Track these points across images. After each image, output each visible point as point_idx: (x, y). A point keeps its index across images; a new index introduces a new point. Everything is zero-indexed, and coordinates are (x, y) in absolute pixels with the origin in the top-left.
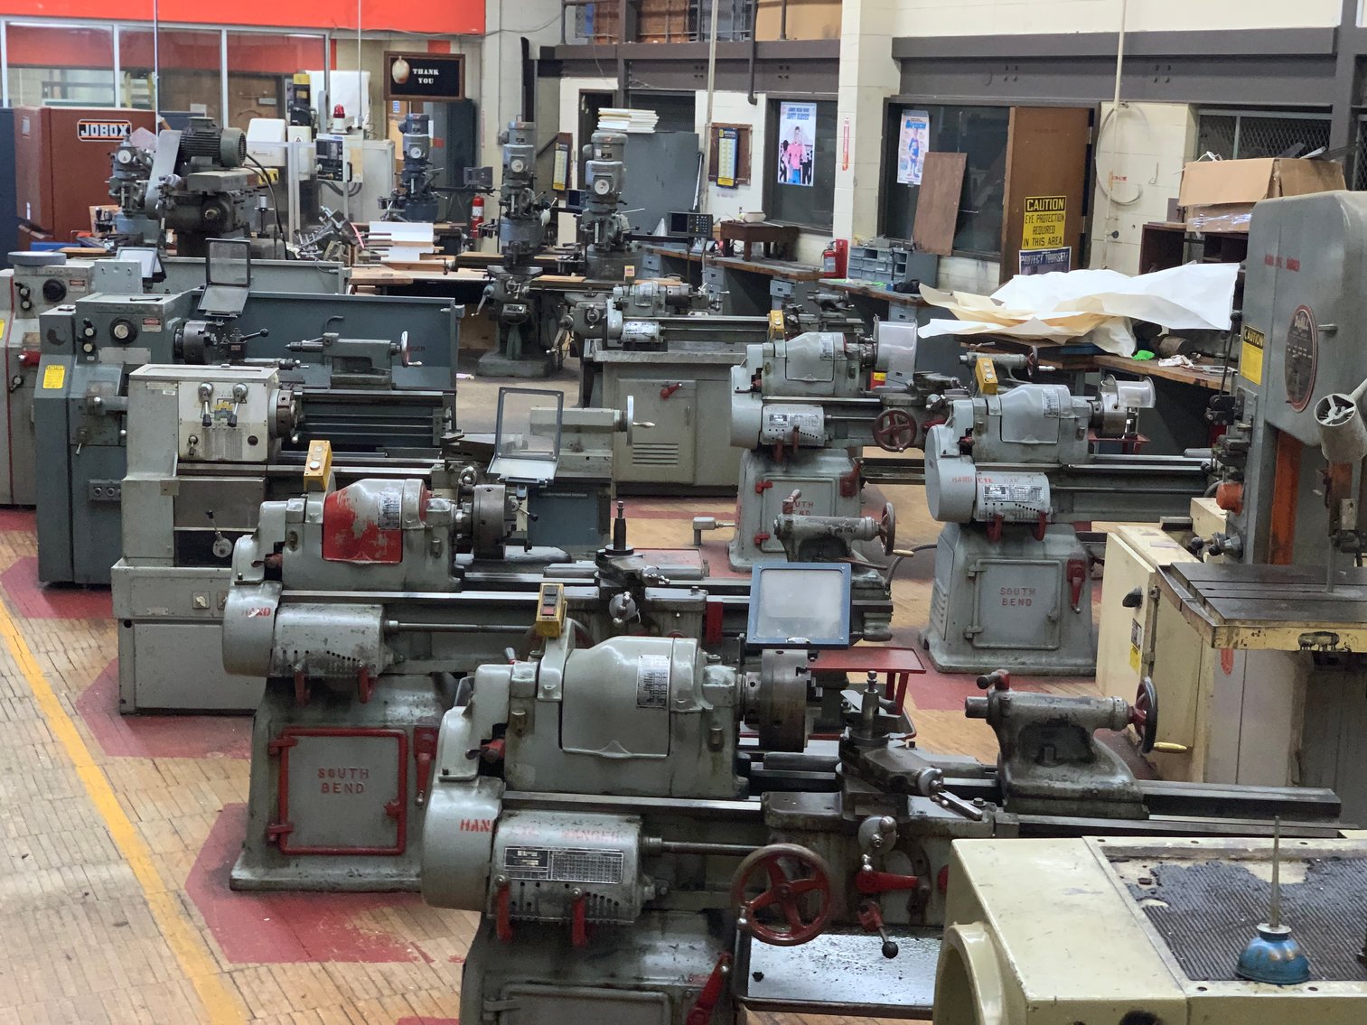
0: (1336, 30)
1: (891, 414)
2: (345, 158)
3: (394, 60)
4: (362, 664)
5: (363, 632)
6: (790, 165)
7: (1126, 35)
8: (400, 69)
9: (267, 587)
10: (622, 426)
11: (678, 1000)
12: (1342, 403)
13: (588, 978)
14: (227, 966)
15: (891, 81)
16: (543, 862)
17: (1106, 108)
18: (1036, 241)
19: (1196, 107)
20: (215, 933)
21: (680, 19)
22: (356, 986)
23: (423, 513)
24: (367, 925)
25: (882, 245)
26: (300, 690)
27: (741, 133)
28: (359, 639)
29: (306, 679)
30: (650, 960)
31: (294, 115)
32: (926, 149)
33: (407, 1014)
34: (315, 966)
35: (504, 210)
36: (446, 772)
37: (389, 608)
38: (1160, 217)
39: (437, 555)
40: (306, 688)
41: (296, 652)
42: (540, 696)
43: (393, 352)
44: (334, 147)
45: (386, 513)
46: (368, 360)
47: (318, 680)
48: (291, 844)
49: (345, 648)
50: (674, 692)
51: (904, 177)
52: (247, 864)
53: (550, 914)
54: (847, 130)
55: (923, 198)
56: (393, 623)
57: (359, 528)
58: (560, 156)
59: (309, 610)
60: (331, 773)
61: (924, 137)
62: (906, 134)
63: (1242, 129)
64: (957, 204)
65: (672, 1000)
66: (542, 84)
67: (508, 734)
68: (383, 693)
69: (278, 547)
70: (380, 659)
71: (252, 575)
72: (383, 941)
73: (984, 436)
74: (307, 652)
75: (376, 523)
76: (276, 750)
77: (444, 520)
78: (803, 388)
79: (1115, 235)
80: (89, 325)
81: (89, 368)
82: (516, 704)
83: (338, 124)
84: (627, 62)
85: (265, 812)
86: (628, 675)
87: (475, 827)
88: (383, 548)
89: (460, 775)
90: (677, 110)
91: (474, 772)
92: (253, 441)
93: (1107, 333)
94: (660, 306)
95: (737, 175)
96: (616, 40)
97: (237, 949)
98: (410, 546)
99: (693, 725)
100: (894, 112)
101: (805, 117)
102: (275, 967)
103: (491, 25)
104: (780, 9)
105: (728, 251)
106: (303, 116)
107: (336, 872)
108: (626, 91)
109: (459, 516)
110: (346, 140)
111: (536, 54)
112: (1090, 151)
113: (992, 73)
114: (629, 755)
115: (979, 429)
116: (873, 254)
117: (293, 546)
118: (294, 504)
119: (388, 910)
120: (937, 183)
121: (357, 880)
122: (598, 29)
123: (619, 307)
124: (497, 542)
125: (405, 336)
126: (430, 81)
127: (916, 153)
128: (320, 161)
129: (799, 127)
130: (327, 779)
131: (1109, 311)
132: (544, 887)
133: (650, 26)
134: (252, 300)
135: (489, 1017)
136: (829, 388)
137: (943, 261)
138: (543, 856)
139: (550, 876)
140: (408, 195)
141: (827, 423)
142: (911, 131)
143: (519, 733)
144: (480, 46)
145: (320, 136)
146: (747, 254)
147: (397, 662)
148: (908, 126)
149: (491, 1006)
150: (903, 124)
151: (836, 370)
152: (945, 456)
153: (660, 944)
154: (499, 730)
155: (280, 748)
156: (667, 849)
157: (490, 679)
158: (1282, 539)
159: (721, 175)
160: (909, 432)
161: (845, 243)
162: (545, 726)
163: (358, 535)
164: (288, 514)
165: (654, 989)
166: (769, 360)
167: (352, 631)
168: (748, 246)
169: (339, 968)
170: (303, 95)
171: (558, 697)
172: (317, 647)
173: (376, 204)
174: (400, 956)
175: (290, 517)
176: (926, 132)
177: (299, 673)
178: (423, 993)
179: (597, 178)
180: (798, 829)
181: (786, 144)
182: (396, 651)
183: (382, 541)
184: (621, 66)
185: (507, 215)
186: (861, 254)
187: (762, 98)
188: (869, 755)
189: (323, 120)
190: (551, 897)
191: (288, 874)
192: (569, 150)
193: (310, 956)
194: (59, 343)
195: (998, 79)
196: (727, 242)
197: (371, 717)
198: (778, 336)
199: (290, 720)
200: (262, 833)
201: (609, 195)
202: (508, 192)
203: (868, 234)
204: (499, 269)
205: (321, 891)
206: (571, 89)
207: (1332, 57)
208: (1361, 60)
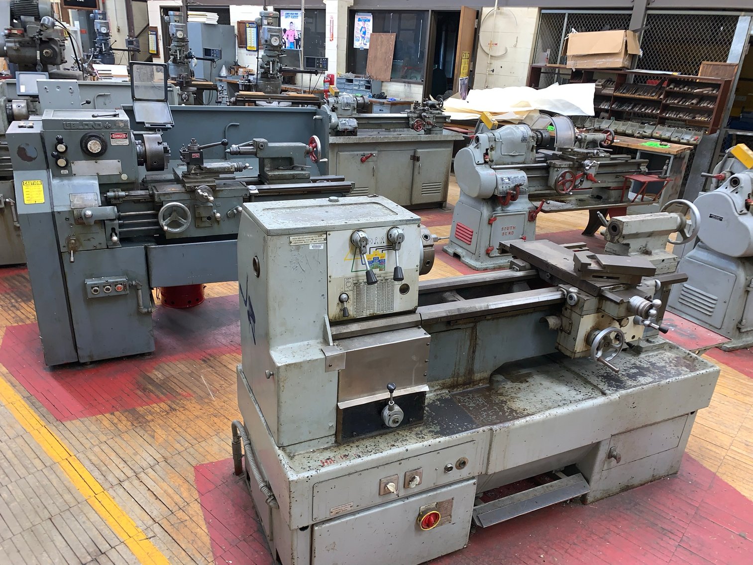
1: (565, 174)
6: (288, 40)
17: (486, 11)
18: (463, 74)
19: (541, 9)
25: (352, 76)
32: (371, 31)
43: (308, 152)
46: (290, 159)
54: (332, 22)
55: (370, 56)
58: (152, 38)
61: (369, 26)
62: (358, 25)
63: (568, 19)
64: (392, 57)
78: (510, 160)
79: (493, 71)
80: (60, 141)
81: (66, 182)
92: (404, 289)
94: (354, 109)
95: (257, 45)
100: (352, 14)
101: (296, 17)
108: (187, 6)
112: (477, 31)
116: (350, 81)
120: (378, 47)
123: (334, 109)
126: (83, 0)
127: (364, 33)
129: (292, 22)
136: (522, 159)
137: (384, 84)
142: (361, 23)
148: (359, 20)
150: (356, 20)
151: (527, 148)
159: (249, 45)
161: (333, 76)
176: (371, 23)
181: (285, 30)
186: (342, 81)
187: (271, 7)
192: (156, 35)
194: (30, 159)
201: (279, 46)
203: (343, 71)
206: (154, 6)
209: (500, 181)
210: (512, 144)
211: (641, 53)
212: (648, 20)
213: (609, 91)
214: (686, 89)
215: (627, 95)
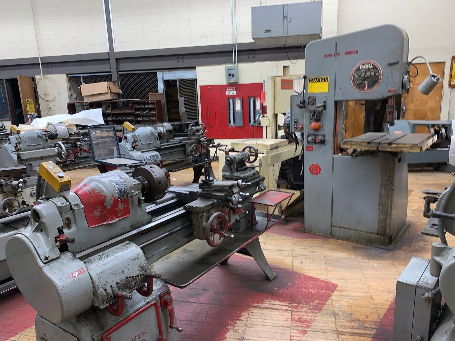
0: (109, 53)
5: (138, 258)
7: (41, 57)
9: (66, 256)
19: (67, 75)
28: (137, 263)
41: (111, 286)
45: (120, 190)
63: (83, 79)
69: (61, 231)
71: (53, 254)
73: (137, 143)
74: (117, 283)
75: (117, 197)
78: (34, 147)
79: (50, 108)
88: (121, 210)
112: (35, 89)
117: (68, 226)
151: (43, 140)
152: (130, 151)
163: (109, 207)
166: (19, 140)
167: (133, 260)
175: (61, 210)
207: (109, 59)
208: (117, 59)
210: (32, 139)
211: (121, 92)
212: (120, 77)
213: (109, 111)
214: (142, 106)
215: (118, 112)
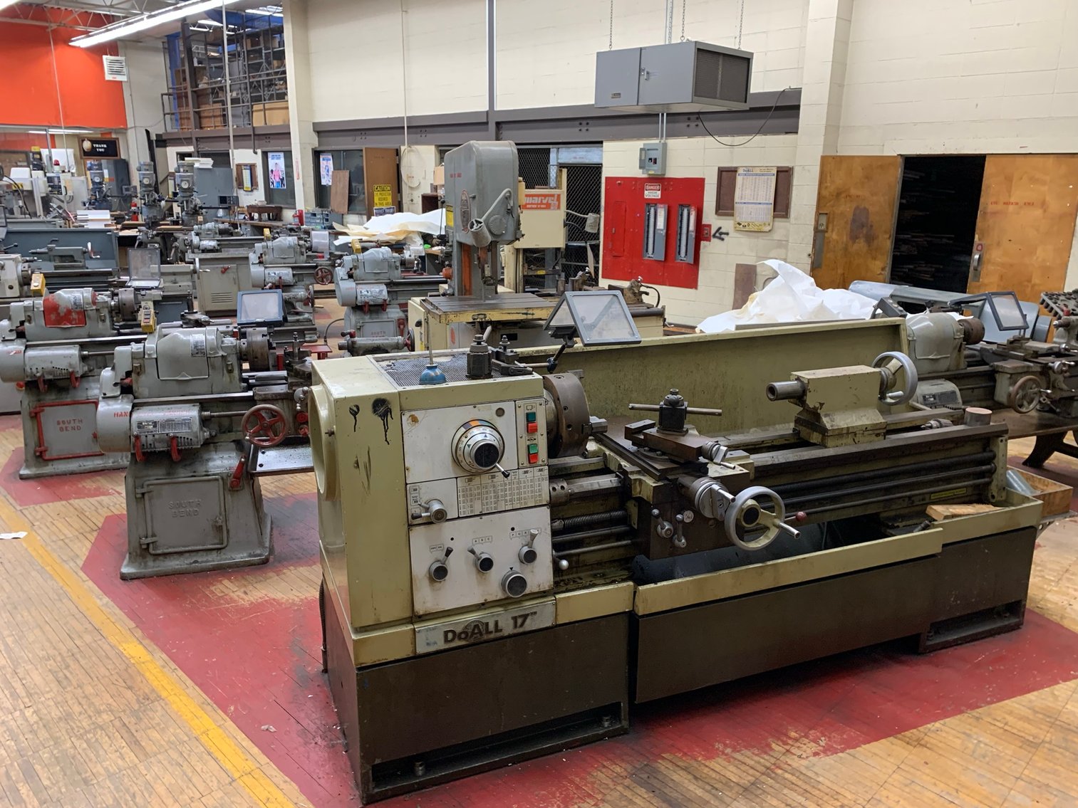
0: (487, 112)
1: (321, 269)
2: (62, 184)
3: (83, 141)
4: (70, 370)
5: (70, 357)
6: (275, 180)
7: (407, 117)
8: (87, 145)
9: (19, 341)
10: (195, 271)
11: (225, 478)
12: (479, 222)
13: (183, 474)
14: (19, 508)
15: (314, 141)
16: (155, 426)
17: (403, 148)
18: (380, 204)
19: (436, 146)
20: (12, 496)
21: (219, 119)
22: (85, 507)
23: (94, 303)
24: (89, 484)
25: (318, 211)
26: (41, 386)
27: (252, 168)
28: (68, 360)
29: (44, 380)
30: (211, 464)
31: (34, 165)
32: (332, 169)
33: (110, 514)
34: (64, 502)
35: (143, 202)
36: (105, 394)
37: (83, 346)
38: (428, 191)
39: (104, 321)
40: (45, 384)
41: (37, 368)
42: (146, 357)
43: (85, 252)
44: (56, 179)
45: (75, 303)
46: (72, 256)
47: (50, 380)
48: (47, 456)
49: (63, 365)
50: (208, 348)
51: (324, 182)
52: (28, 467)
53: (160, 447)
54: (297, 162)
55: (333, 191)
56: (85, 353)
57: (62, 311)
58: (171, 183)
59: (41, 350)
60: (63, 422)
61: (331, 164)
62: (323, 163)
64: (347, 192)
65: (222, 479)
66: (158, 151)
67: (133, 375)
68: (86, 385)
69: (22, 323)
70: (80, 369)
71: (9, 336)
72: (98, 489)
73: (358, 271)
74: (42, 368)
76: (33, 415)
77: (105, 305)
78: (283, 261)
79: (412, 200)
82: (135, 361)
83: (56, 168)
84: (197, 139)
85: (32, 444)
86: (187, 343)
87: (121, 415)
88: (75, 319)
89: (112, 395)
90: (222, 159)
91: (119, 393)
92: (11, 288)
93: (411, 238)
94: (216, 234)
95: (252, 186)
96: (190, 129)
97: (23, 501)
98: (90, 318)
99: (218, 363)
100: (317, 154)
101: (279, 158)
102: (44, 506)
103: (130, 123)
104: (263, 113)
105: (252, 218)
106: (39, 166)
107: (73, 466)
108: (198, 152)
109: (113, 303)
110: (62, 176)
111: (154, 138)
112: (398, 166)
113: (355, 136)
114: (190, 378)
115: (355, 267)
116: (314, 215)
117: (30, 321)
118: (28, 302)
119: (99, 478)
120: (338, 184)
121: (83, 468)
122: (182, 125)
123: (197, 234)
124: (132, 313)
125: (89, 245)
126: (103, 150)
127: (328, 171)
128: (49, 186)
129: (277, 163)
130: (61, 425)
131: (411, 229)
132: (157, 437)
133: (205, 122)
134: (8, 233)
135: (139, 496)
136: (293, 260)
137: (345, 216)
138: (155, 424)
139: (159, 431)
140: (96, 199)
141: (294, 275)
142: (325, 162)
143: (138, 374)
144: (125, 133)
145: (48, 175)
146: (260, 219)
147: (90, 371)
148: (324, 160)
149: (139, 491)
150: (321, 159)
151: (295, 252)
152: (342, 279)
153: (215, 457)
154: (128, 374)
155: (36, 414)
156: (213, 417)
157: (121, 352)
158: (468, 288)
159: (245, 185)
160: (330, 277)
161: (302, 211)
162: (150, 369)
163: (62, 314)
164: (25, 307)
165: (214, 475)
166: (265, 250)
167: (65, 357)
168: (260, 215)
169: (76, 502)
170: (38, 156)
171: (155, 356)
172: (48, 366)
173: (81, 205)
174: (106, 494)
175: (26, 309)
176: (331, 162)
177: (39, 377)
178: (118, 506)
179: (182, 181)
180: (269, 400)
181: (272, 171)
182: (88, 365)
183: (74, 316)
184: (194, 140)
185: (144, 204)
186: (309, 215)
187: (259, 151)
188: (297, 367)
189: (50, 168)
190: (160, 441)
191: (49, 469)
193: (61, 499)
195: (358, 138)
196: (250, 214)
197: (80, 396)
198: (268, 239)
199: (39, 401)
200: (33, 452)
201: (189, 188)
202: (143, 193)
203: (312, 207)
204: (143, 228)
205: (66, 475)
206: (172, 152)
207: (486, 123)
208: (498, 124)
209: (267, 275)
210: (282, 250)
